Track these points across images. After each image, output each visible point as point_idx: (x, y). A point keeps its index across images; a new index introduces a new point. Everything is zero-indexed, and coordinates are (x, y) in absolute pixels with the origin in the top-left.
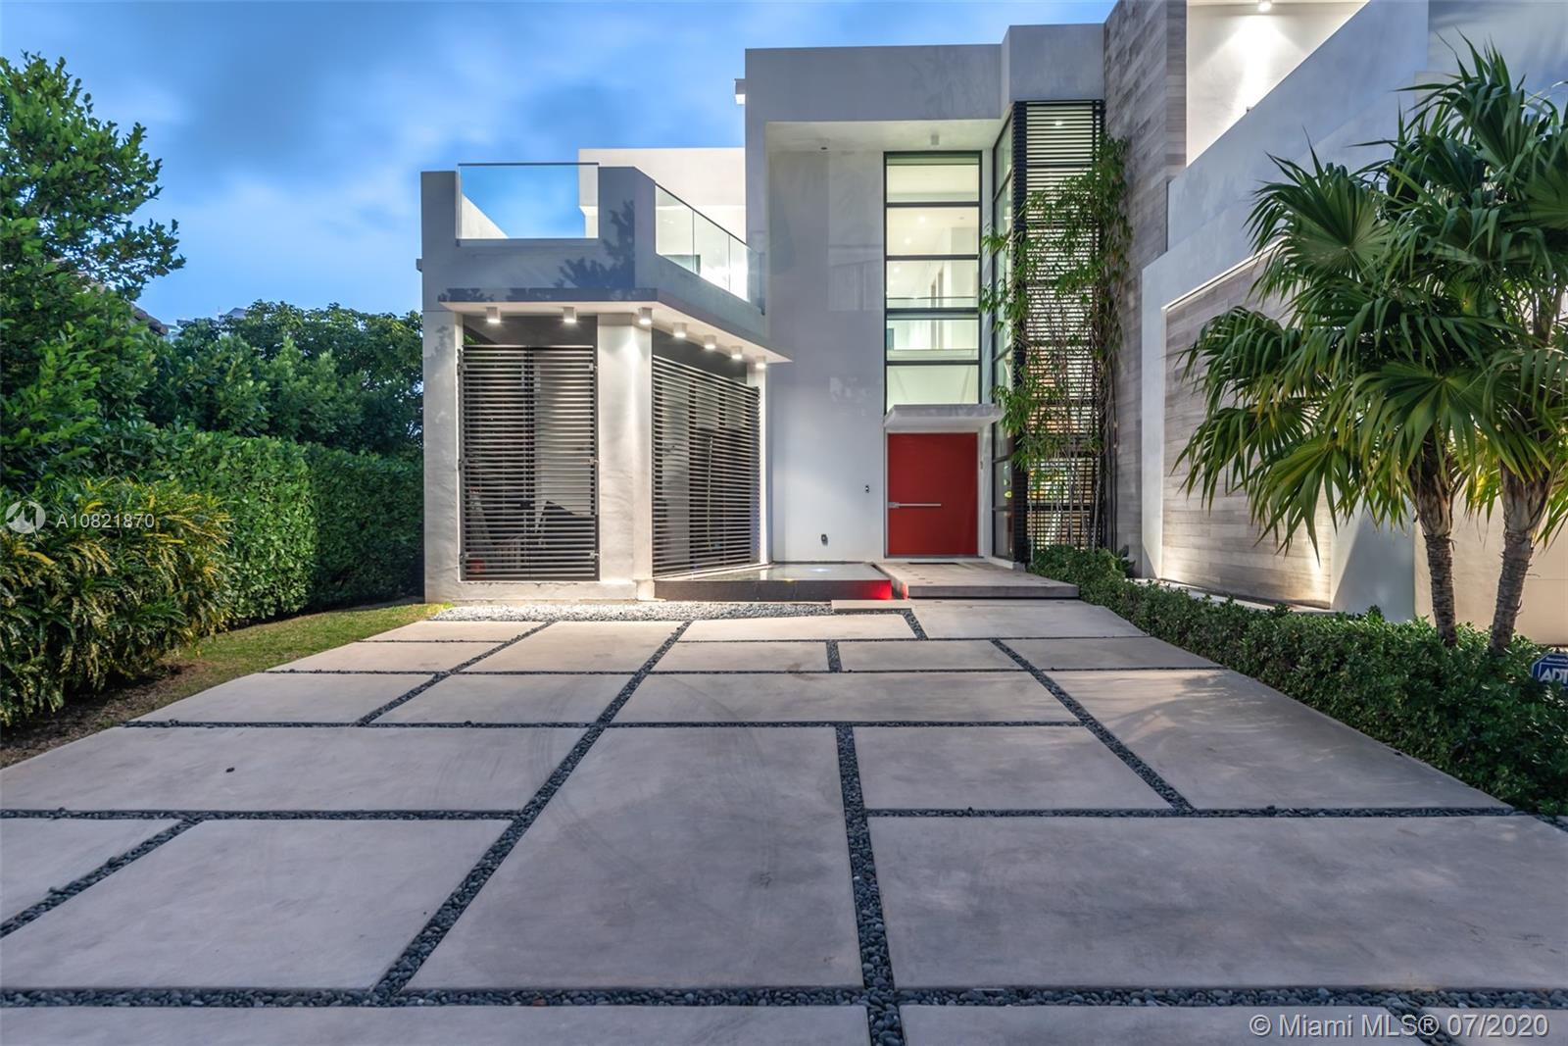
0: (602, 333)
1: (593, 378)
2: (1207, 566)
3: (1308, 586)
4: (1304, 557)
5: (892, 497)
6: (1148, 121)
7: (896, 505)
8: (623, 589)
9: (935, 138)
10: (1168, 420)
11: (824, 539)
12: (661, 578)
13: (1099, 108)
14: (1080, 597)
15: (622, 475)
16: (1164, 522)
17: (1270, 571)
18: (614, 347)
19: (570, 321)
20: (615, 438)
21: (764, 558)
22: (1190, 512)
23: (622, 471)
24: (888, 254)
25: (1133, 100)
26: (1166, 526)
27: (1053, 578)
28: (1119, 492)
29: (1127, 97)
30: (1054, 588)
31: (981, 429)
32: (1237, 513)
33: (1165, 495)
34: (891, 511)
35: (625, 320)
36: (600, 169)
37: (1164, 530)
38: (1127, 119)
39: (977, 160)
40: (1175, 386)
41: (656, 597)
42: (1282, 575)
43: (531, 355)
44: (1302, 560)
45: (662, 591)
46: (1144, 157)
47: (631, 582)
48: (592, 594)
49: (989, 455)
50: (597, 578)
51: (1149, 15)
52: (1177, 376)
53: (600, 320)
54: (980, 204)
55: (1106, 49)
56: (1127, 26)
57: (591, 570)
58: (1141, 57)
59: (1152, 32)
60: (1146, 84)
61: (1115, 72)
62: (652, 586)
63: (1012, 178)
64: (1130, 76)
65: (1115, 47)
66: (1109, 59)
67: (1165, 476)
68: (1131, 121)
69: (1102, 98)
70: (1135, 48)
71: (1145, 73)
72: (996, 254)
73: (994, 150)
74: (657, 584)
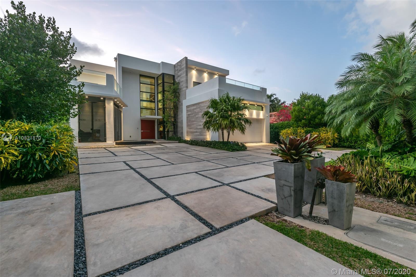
0: (106, 101)
1: (104, 108)
2: (194, 138)
3: (207, 139)
5: (142, 130)
6: (182, 81)
7: (142, 131)
10: (187, 120)
11: (130, 136)
12: (116, 142)
14: (179, 143)
15: (111, 125)
17: (202, 138)
18: (109, 104)
19: (102, 99)
20: (109, 119)
21: (123, 140)
22: (191, 132)
24: (141, 91)
25: (180, 77)
26: (187, 134)
27: (173, 140)
29: (179, 76)
33: (186, 130)
36: (106, 74)
38: (179, 79)
39: (154, 78)
42: (204, 138)
43: (93, 103)
45: (117, 144)
46: (182, 85)
47: (112, 142)
48: (106, 144)
49: (157, 124)
50: (106, 142)
51: (183, 67)
52: (189, 115)
53: (106, 99)
54: (155, 85)
55: (175, 68)
56: (178, 67)
57: (105, 141)
58: (181, 72)
59: (183, 69)
60: (182, 76)
61: (176, 72)
62: (115, 143)
63: (162, 84)
64: (179, 74)
65: (176, 69)
66: (175, 70)
67: (187, 127)
68: (179, 80)
69: (174, 75)
70: (180, 70)
71: (182, 74)
72: (157, 93)
73: (157, 78)
74: (116, 143)
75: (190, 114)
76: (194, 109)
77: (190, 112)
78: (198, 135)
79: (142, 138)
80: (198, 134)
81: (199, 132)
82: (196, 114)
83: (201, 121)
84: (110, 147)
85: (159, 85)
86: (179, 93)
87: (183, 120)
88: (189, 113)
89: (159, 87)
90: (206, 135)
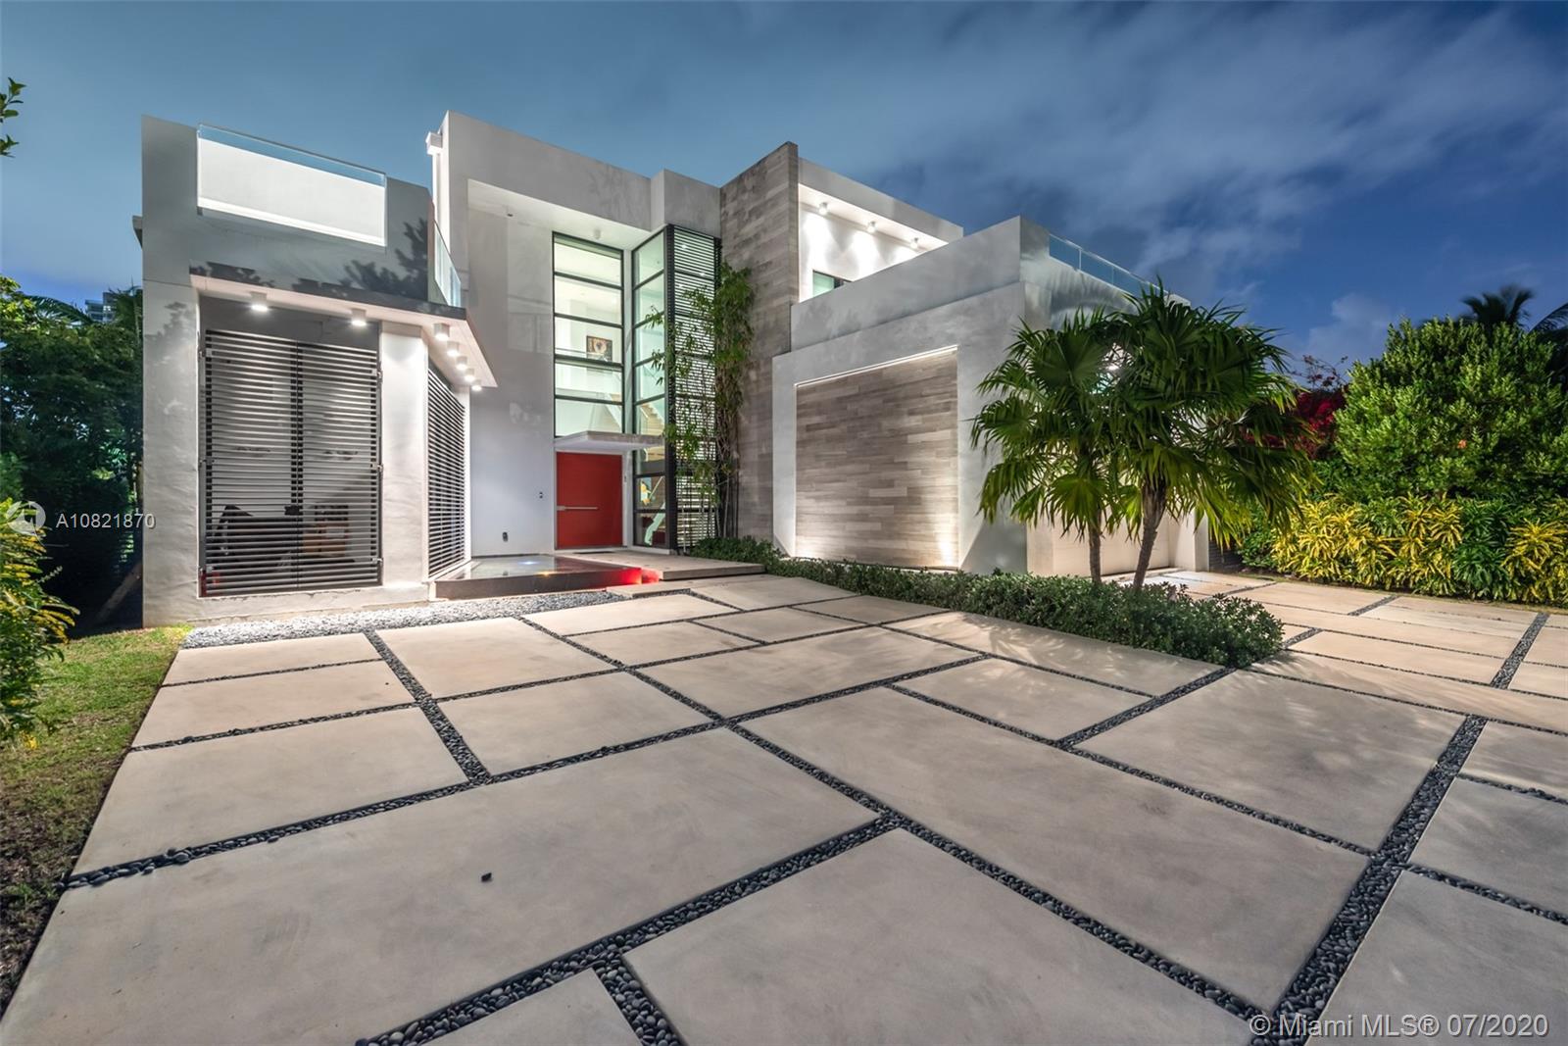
0: (385, 341)
1: (375, 385)
2: (843, 548)
3: (939, 557)
4: (935, 541)
5: (559, 502)
6: (770, 263)
7: (562, 508)
8: (413, 592)
9: (598, 232)
10: (799, 456)
11: (505, 537)
12: (440, 576)
13: (718, 244)
14: (766, 572)
15: (409, 481)
16: (797, 521)
17: (903, 550)
18: (400, 356)
19: (359, 324)
20: (401, 446)
21: (469, 560)
22: (824, 515)
23: (410, 477)
24: (556, 311)
25: (753, 246)
26: (799, 524)
27: (730, 559)
28: (740, 500)
29: (747, 242)
30: (751, 567)
31: (625, 452)
32: (871, 515)
33: (797, 503)
34: (558, 512)
35: (414, 331)
36: (389, 180)
37: (797, 525)
38: (746, 256)
39: (619, 256)
40: (805, 435)
41: (437, 597)
42: (916, 552)
43: (301, 351)
44: (932, 544)
45: (442, 591)
46: (766, 285)
47: (420, 585)
48: (378, 600)
49: (631, 472)
50: (379, 583)
51: (770, 194)
52: (808, 428)
53: (384, 326)
54: (622, 288)
55: (722, 205)
56: (746, 197)
57: (373, 575)
58: (762, 219)
59: (773, 206)
60: (764, 239)
61: (732, 224)
62: (433, 586)
63: (662, 276)
64: (749, 229)
65: (731, 207)
66: (726, 213)
67: (797, 491)
68: (751, 259)
69: (719, 237)
70: (756, 212)
71: (765, 231)
72: (634, 327)
73: (634, 252)
74: (439, 584)
75: (818, 426)
76: (840, 400)
77: (820, 413)
78: (876, 535)
79: (560, 545)
80: (878, 526)
81: (880, 519)
82: (858, 424)
83: (891, 462)
84: (407, 624)
85: (642, 289)
86: (746, 322)
87: (770, 455)
88: (816, 420)
89: (641, 296)
90: (932, 538)
